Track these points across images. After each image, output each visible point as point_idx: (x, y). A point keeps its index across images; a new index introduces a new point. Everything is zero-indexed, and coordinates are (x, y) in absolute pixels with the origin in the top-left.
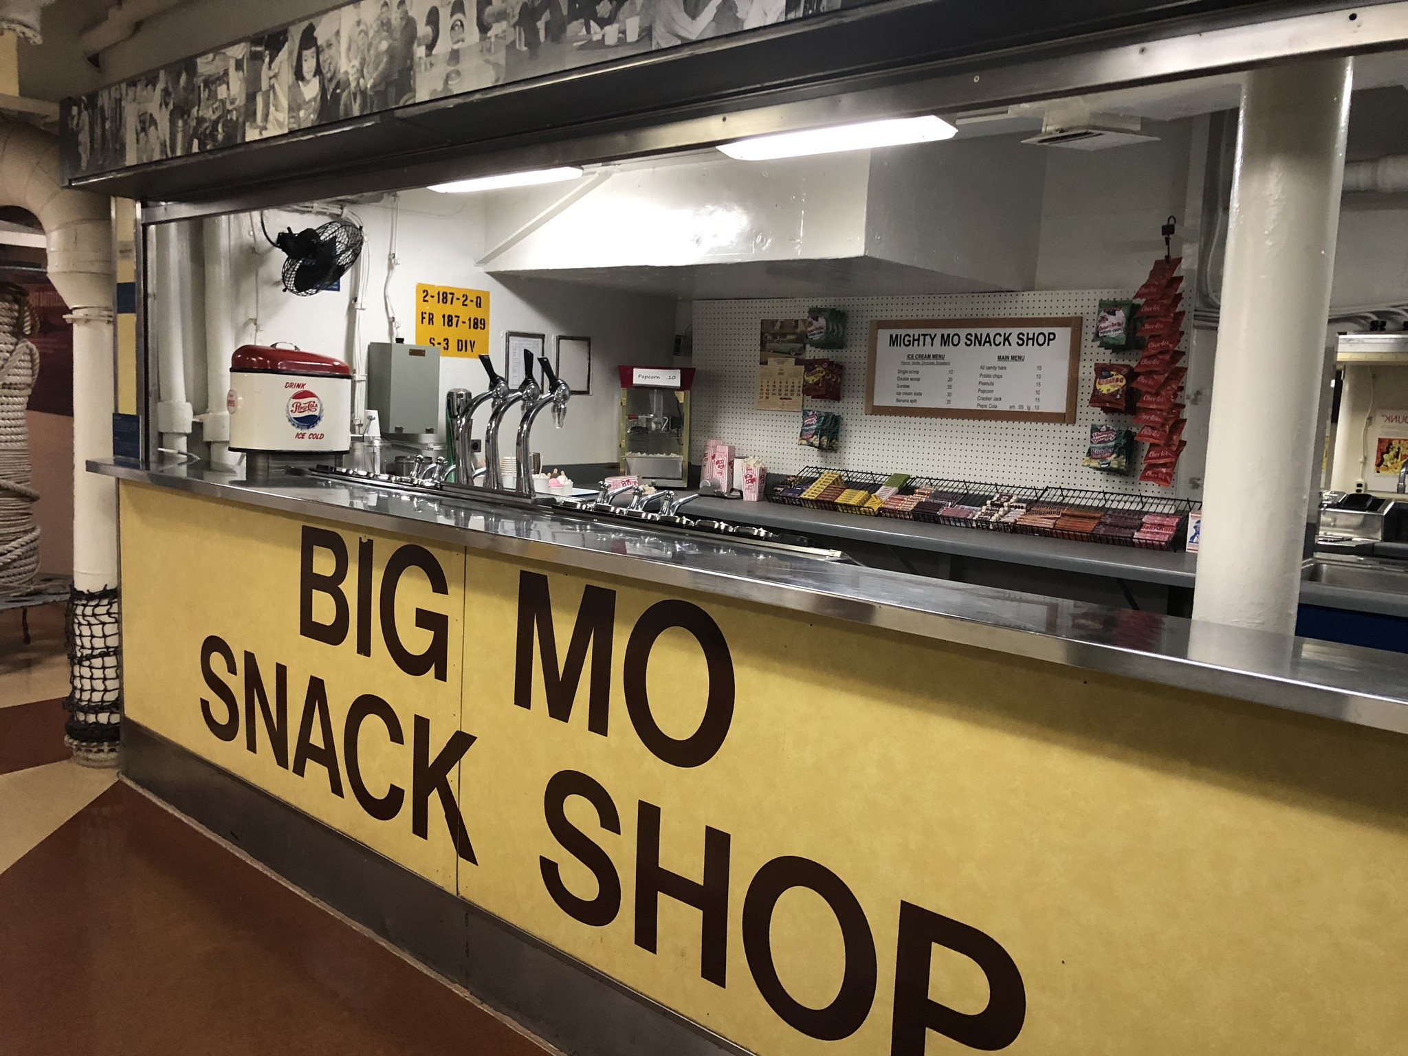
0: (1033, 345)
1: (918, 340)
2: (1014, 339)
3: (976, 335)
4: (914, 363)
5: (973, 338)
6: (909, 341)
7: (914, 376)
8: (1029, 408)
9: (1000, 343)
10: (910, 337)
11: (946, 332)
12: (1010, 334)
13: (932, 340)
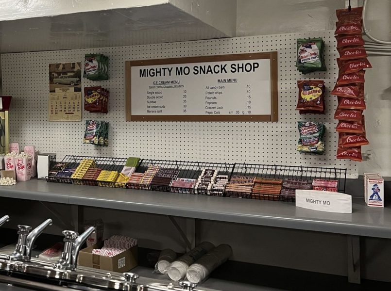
0: (243, 71)
1: (160, 72)
2: (228, 68)
3: (201, 67)
4: (158, 87)
5: (199, 69)
6: (154, 73)
7: (159, 95)
8: (243, 112)
9: (219, 71)
10: (154, 70)
11: (179, 66)
12: (226, 65)
13: (170, 71)
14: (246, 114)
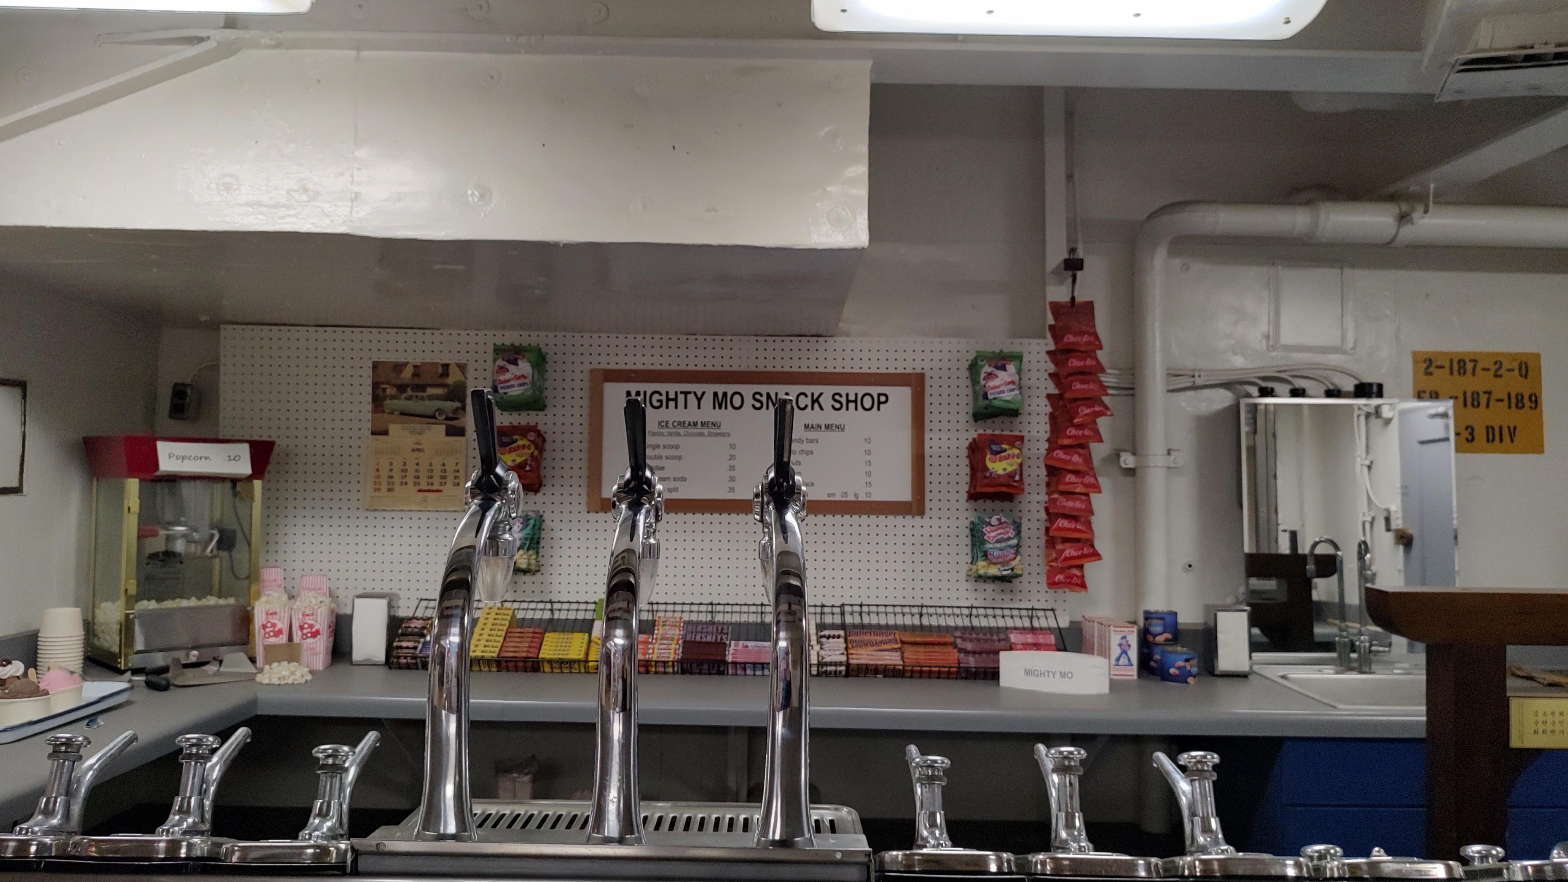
0: (856, 409)
1: (675, 400)
2: (827, 401)
4: (670, 434)
5: (764, 399)
8: (856, 495)
9: (806, 406)
10: (661, 394)
11: (720, 389)
12: (821, 394)
13: (699, 400)
14: (862, 498)
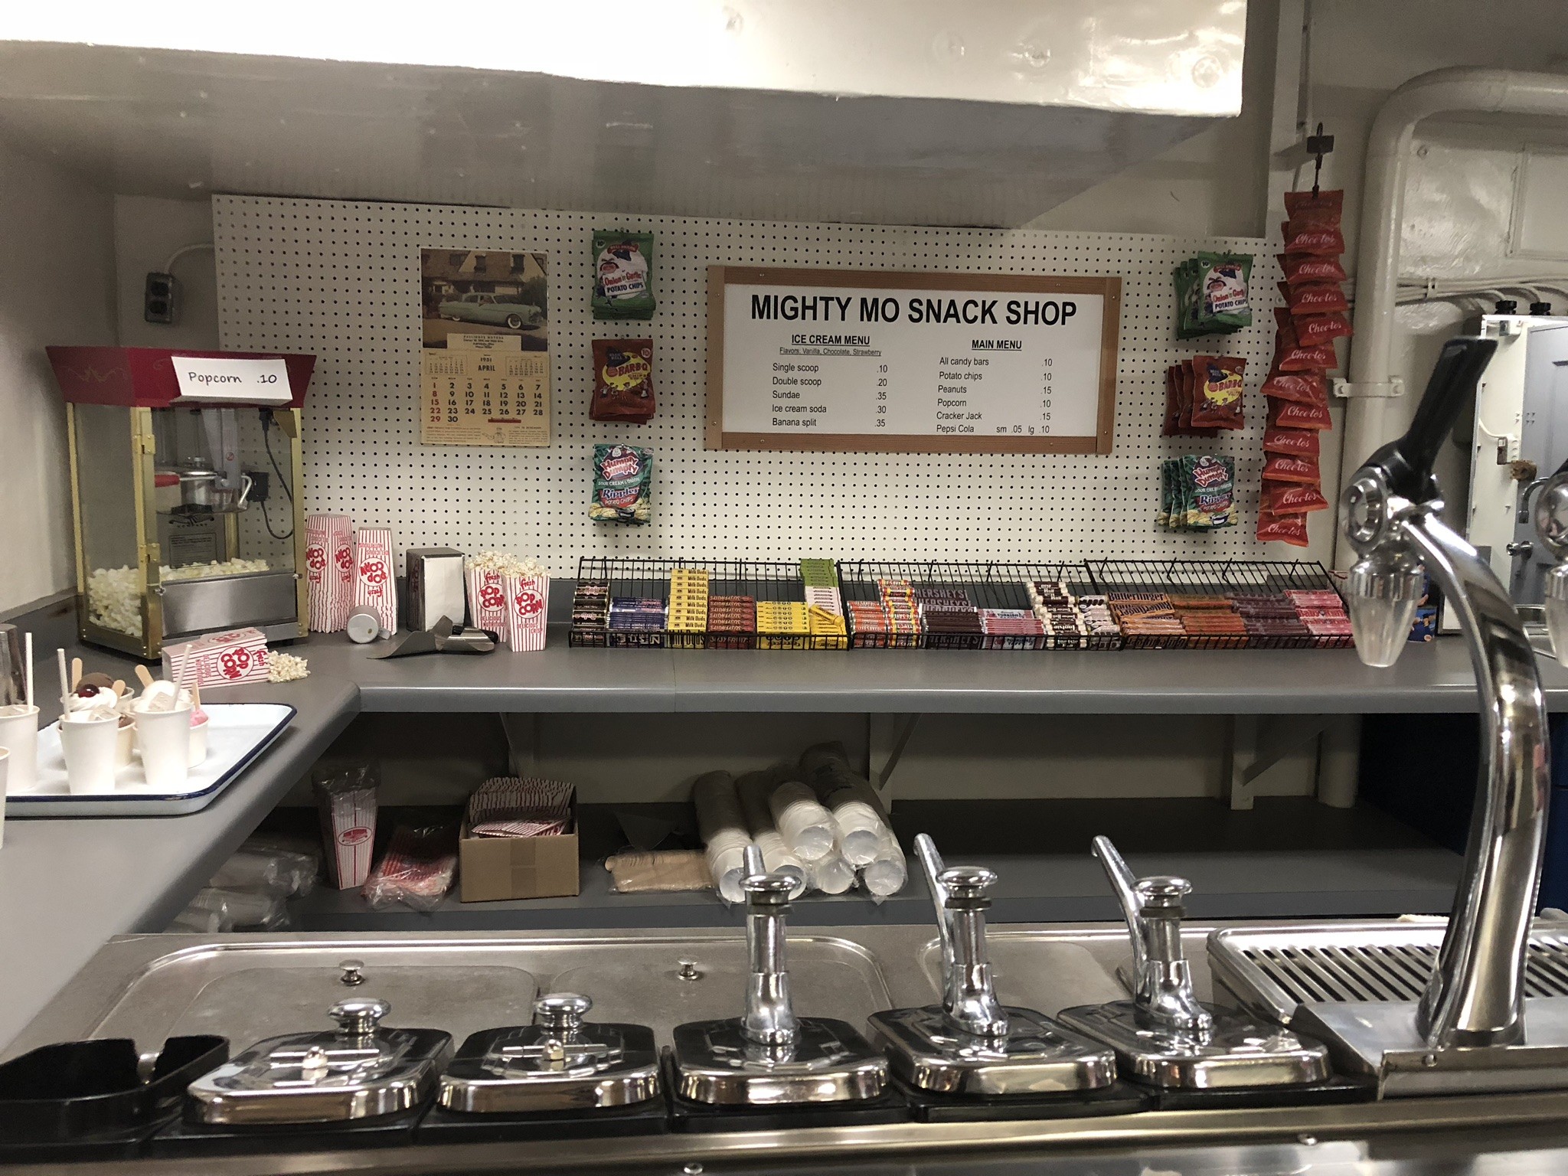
0: (1036, 323)
2: (1000, 311)
4: (807, 352)
5: (924, 308)
7: (810, 375)
8: (1031, 430)
9: (976, 318)
12: (994, 303)
13: (843, 308)
14: (1038, 432)
